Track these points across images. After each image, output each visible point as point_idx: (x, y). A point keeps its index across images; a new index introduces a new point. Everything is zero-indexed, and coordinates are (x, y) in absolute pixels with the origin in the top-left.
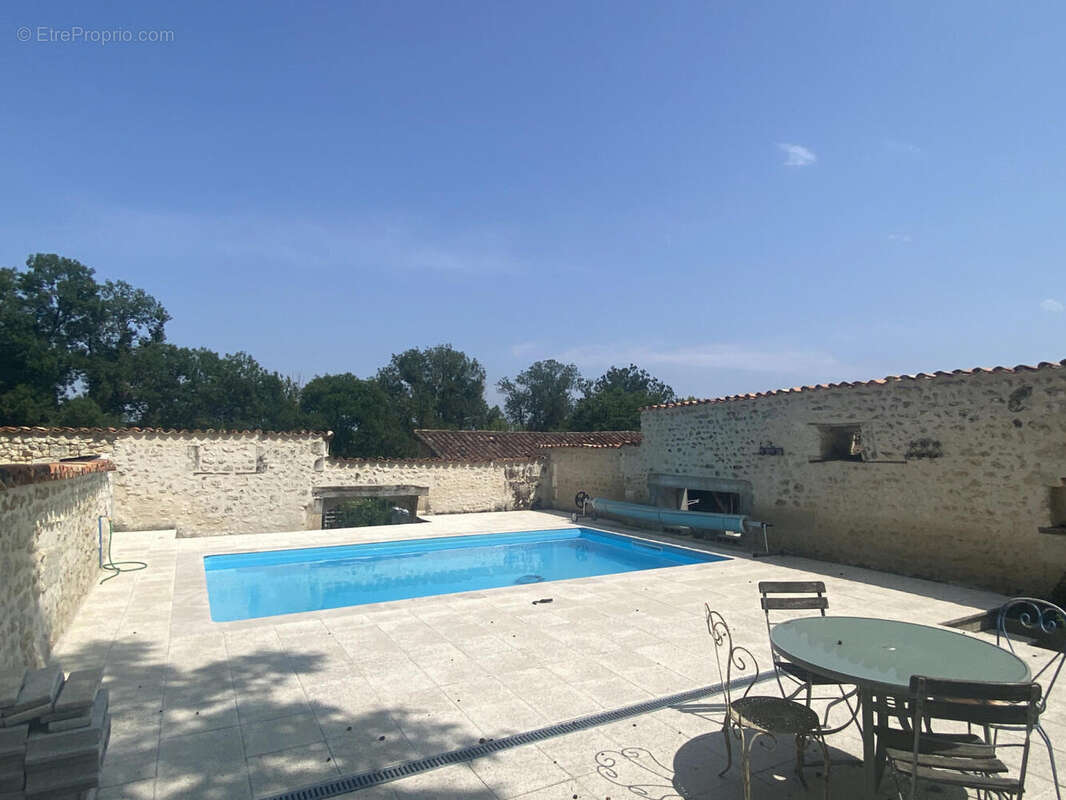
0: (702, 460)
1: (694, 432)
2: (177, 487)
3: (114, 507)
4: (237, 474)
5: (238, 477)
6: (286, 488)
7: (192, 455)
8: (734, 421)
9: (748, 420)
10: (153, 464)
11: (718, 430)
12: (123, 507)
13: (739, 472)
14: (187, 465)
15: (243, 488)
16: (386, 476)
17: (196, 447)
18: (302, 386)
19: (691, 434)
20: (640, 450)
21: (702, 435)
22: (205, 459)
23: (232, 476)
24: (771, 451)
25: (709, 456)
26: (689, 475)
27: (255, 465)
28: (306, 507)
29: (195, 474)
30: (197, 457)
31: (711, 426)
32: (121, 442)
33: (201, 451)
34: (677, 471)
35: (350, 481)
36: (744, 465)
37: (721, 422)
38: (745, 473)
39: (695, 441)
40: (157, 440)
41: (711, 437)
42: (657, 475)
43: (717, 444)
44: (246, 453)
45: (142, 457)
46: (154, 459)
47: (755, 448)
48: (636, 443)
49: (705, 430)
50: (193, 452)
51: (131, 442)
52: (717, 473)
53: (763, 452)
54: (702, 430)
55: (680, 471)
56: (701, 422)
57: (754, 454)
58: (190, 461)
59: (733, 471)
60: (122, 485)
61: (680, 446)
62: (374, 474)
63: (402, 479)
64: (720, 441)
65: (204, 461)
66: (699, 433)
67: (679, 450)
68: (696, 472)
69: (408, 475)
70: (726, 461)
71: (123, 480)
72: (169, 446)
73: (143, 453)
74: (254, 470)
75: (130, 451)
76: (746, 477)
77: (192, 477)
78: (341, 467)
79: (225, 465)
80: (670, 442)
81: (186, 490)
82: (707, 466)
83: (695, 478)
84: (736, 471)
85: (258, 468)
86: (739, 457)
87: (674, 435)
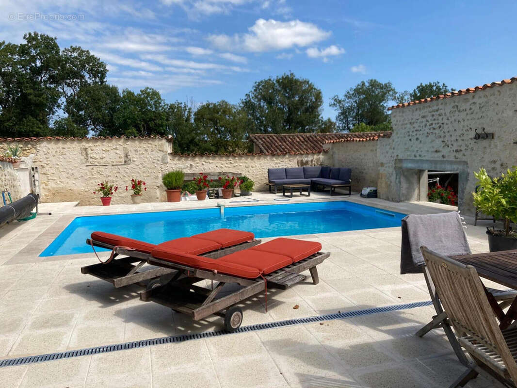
0: (433, 147)
1: (428, 124)
2: (77, 174)
3: (41, 187)
4: (113, 165)
5: (113, 167)
6: (145, 175)
7: (84, 154)
8: (457, 113)
9: (468, 111)
10: (61, 160)
11: (445, 121)
12: (46, 187)
13: (460, 155)
14: (81, 160)
15: (117, 175)
16: (210, 166)
17: (86, 149)
18: (195, 110)
19: (426, 126)
20: (390, 140)
21: (434, 126)
22: (92, 155)
23: (109, 167)
24: (483, 136)
25: (438, 143)
26: (424, 159)
27: (123, 160)
28: (158, 187)
29: (87, 166)
30: (87, 154)
31: (440, 118)
32: (40, 147)
33: (89, 151)
34: (415, 156)
35: (187, 170)
36: (463, 148)
37: (448, 114)
38: (464, 155)
39: (429, 131)
40: (60, 145)
41: (440, 127)
42: (401, 161)
43: (444, 132)
44: (117, 152)
45: (54, 156)
46: (61, 157)
47: (472, 134)
48: (388, 136)
49: (436, 122)
50: (84, 152)
51: (46, 146)
52: (443, 156)
53: (478, 137)
54: (434, 122)
55: (418, 155)
56: (433, 116)
57: (471, 139)
58: (83, 158)
59: (455, 154)
60: (44, 174)
61: (418, 136)
62: (203, 164)
63: (222, 168)
64: (446, 131)
65: (91, 158)
66: (432, 124)
67: (417, 139)
68: (428, 157)
69: (227, 165)
70: (450, 146)
71: (44, 171)
72: (69, 148)
73: (54, 153)
74: (123, 163)
75: (46, 152)
76: (464, 159)
77: (85, 168)
78: (179, 160)
79: (104, 160)
80: (411, 133)
81: (82, 176)
82: (436, 151)
83: (427, 160)
84: (457, 155)
85: (125, 162)
86: (460, 142)
87: (414, 127)
